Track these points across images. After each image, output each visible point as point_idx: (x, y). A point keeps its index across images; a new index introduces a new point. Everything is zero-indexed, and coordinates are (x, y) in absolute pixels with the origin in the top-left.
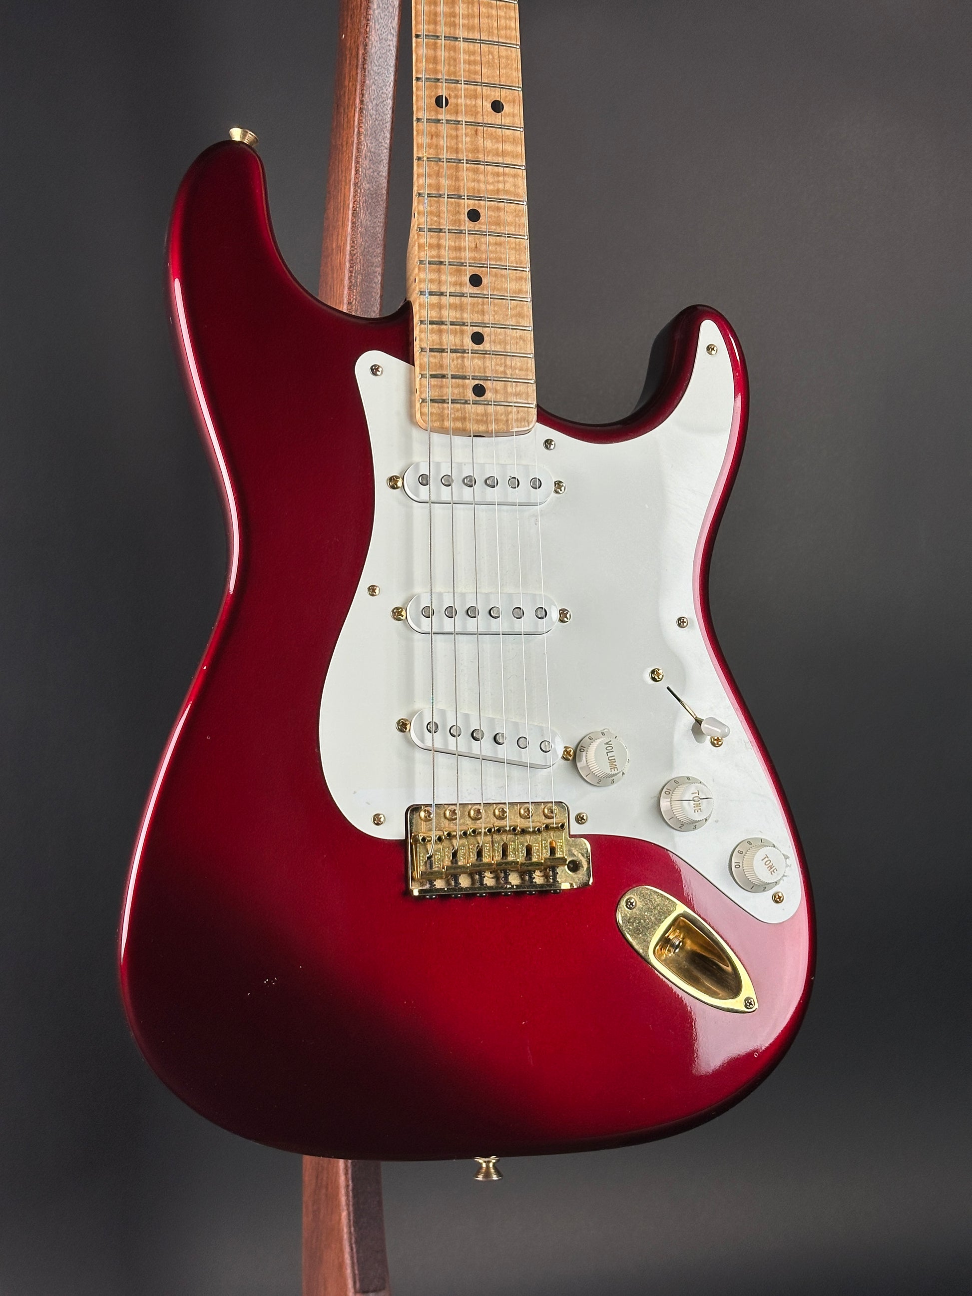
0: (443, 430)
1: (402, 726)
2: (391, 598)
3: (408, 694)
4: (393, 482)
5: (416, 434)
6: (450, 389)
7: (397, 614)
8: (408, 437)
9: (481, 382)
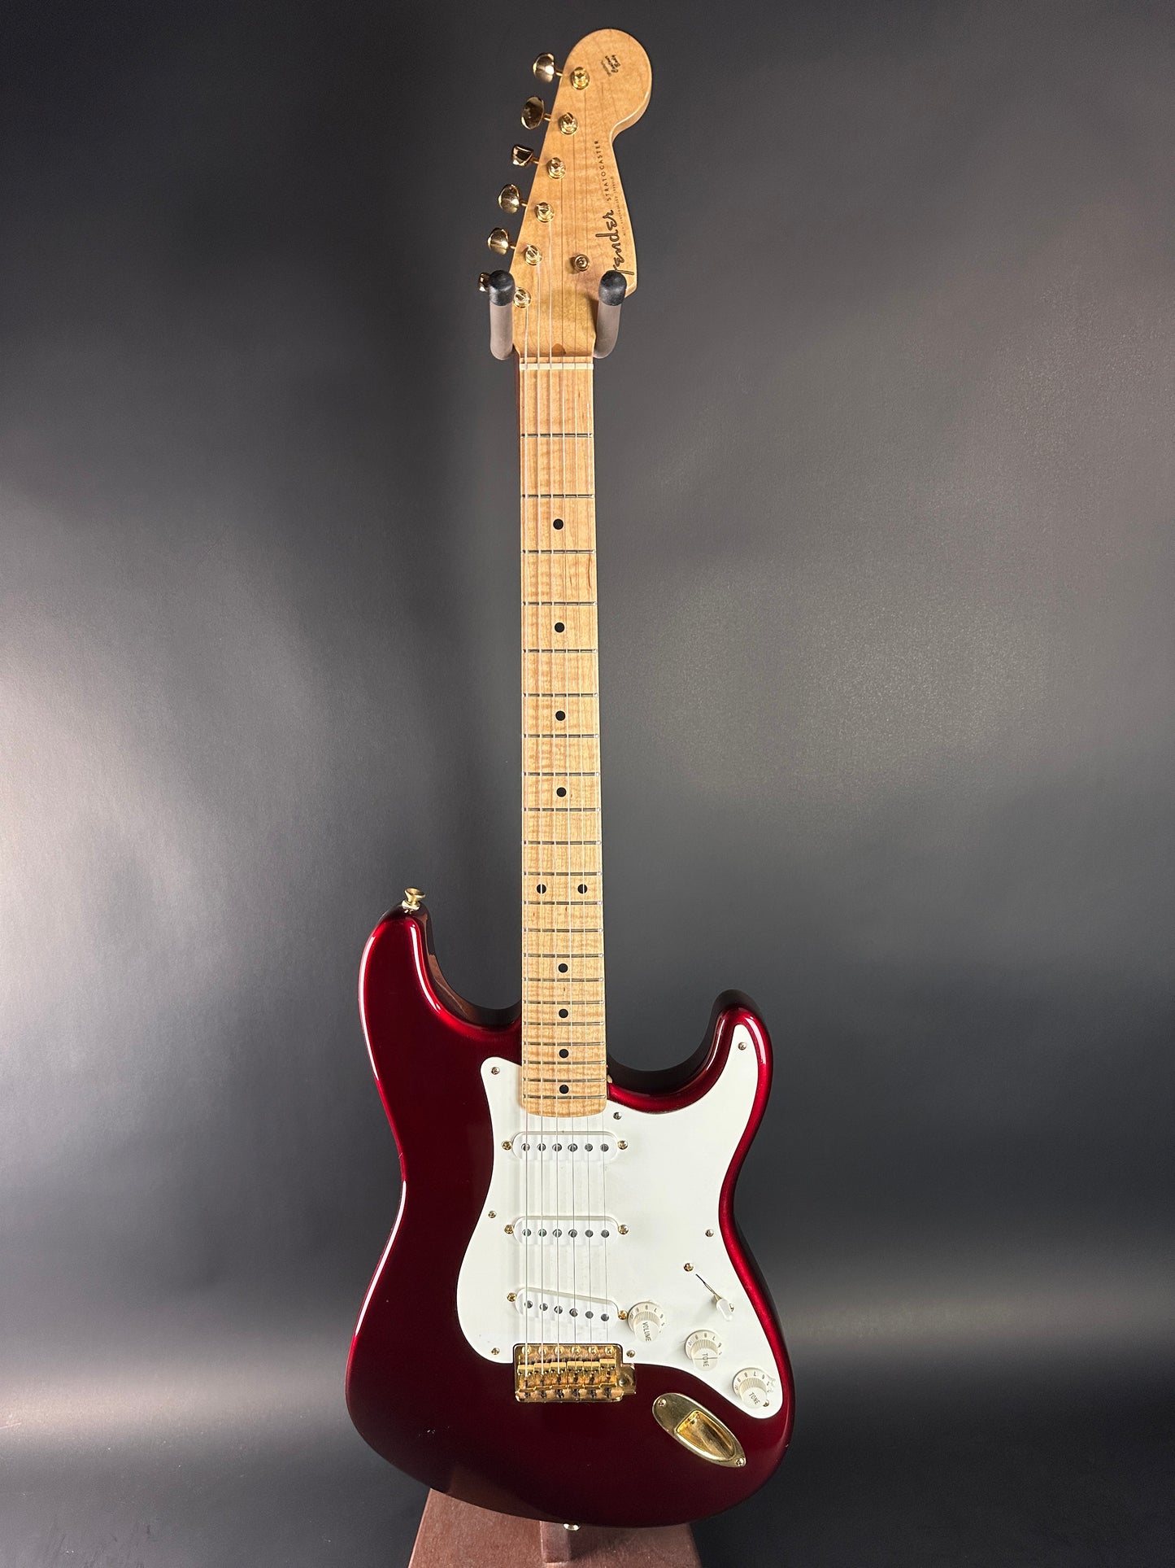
0: (538, 1113)
1: (511, 1298)
2: (504, 1220)
3: (516, 1280)
4: (507, 1146)
5: (522, 1112)
6: (544, 1089)
7: (509, 1230)
8: (517, 1114)
9: (566, 1084)
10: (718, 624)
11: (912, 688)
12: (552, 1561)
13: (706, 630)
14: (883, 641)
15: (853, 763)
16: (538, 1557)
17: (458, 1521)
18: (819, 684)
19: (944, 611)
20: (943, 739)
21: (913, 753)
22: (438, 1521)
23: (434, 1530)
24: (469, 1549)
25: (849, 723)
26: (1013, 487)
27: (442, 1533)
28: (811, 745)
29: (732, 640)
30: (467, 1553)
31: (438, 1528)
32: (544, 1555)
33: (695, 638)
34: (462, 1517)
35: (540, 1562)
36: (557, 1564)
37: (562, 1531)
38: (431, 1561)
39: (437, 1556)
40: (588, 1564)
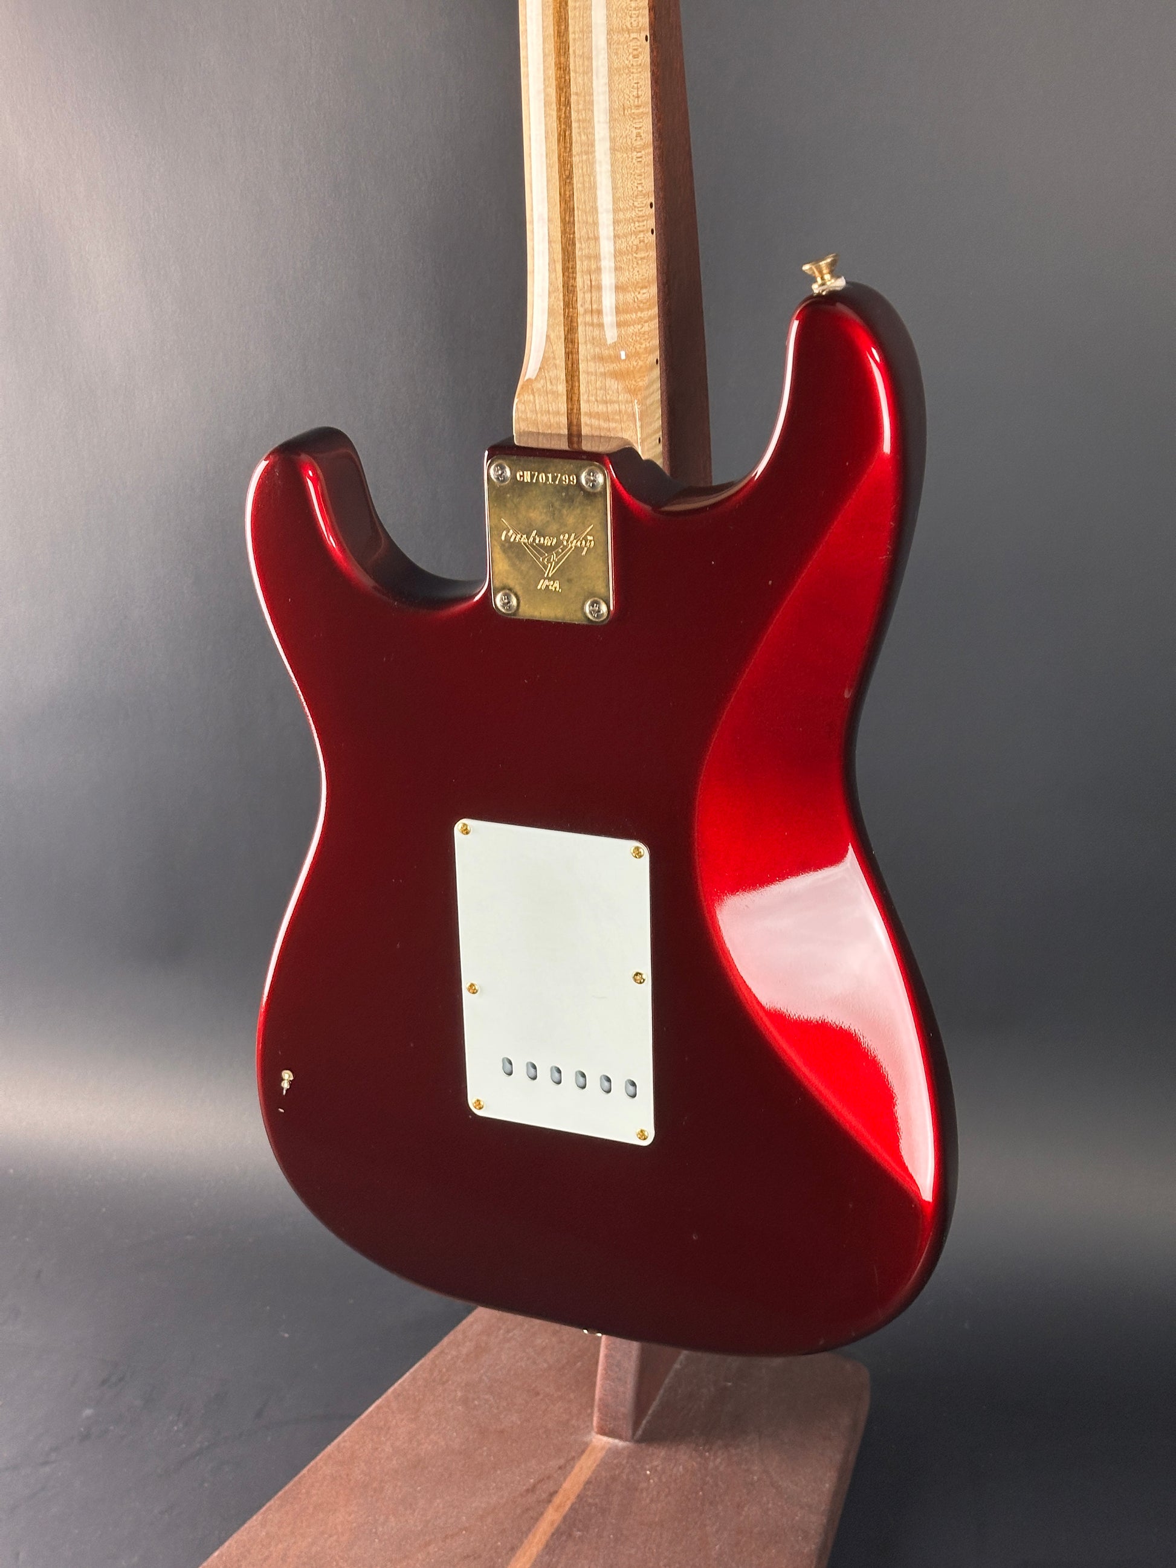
12: (603, 1434)
16: (585, 1423)
22: (474, 1342)
32: (595, 1421)
35: (588, 1429)
36: (611, 1440)
37: (624, 1393)
38: (434, 1381)
39: (445, 1379)
40: (658, 1457)
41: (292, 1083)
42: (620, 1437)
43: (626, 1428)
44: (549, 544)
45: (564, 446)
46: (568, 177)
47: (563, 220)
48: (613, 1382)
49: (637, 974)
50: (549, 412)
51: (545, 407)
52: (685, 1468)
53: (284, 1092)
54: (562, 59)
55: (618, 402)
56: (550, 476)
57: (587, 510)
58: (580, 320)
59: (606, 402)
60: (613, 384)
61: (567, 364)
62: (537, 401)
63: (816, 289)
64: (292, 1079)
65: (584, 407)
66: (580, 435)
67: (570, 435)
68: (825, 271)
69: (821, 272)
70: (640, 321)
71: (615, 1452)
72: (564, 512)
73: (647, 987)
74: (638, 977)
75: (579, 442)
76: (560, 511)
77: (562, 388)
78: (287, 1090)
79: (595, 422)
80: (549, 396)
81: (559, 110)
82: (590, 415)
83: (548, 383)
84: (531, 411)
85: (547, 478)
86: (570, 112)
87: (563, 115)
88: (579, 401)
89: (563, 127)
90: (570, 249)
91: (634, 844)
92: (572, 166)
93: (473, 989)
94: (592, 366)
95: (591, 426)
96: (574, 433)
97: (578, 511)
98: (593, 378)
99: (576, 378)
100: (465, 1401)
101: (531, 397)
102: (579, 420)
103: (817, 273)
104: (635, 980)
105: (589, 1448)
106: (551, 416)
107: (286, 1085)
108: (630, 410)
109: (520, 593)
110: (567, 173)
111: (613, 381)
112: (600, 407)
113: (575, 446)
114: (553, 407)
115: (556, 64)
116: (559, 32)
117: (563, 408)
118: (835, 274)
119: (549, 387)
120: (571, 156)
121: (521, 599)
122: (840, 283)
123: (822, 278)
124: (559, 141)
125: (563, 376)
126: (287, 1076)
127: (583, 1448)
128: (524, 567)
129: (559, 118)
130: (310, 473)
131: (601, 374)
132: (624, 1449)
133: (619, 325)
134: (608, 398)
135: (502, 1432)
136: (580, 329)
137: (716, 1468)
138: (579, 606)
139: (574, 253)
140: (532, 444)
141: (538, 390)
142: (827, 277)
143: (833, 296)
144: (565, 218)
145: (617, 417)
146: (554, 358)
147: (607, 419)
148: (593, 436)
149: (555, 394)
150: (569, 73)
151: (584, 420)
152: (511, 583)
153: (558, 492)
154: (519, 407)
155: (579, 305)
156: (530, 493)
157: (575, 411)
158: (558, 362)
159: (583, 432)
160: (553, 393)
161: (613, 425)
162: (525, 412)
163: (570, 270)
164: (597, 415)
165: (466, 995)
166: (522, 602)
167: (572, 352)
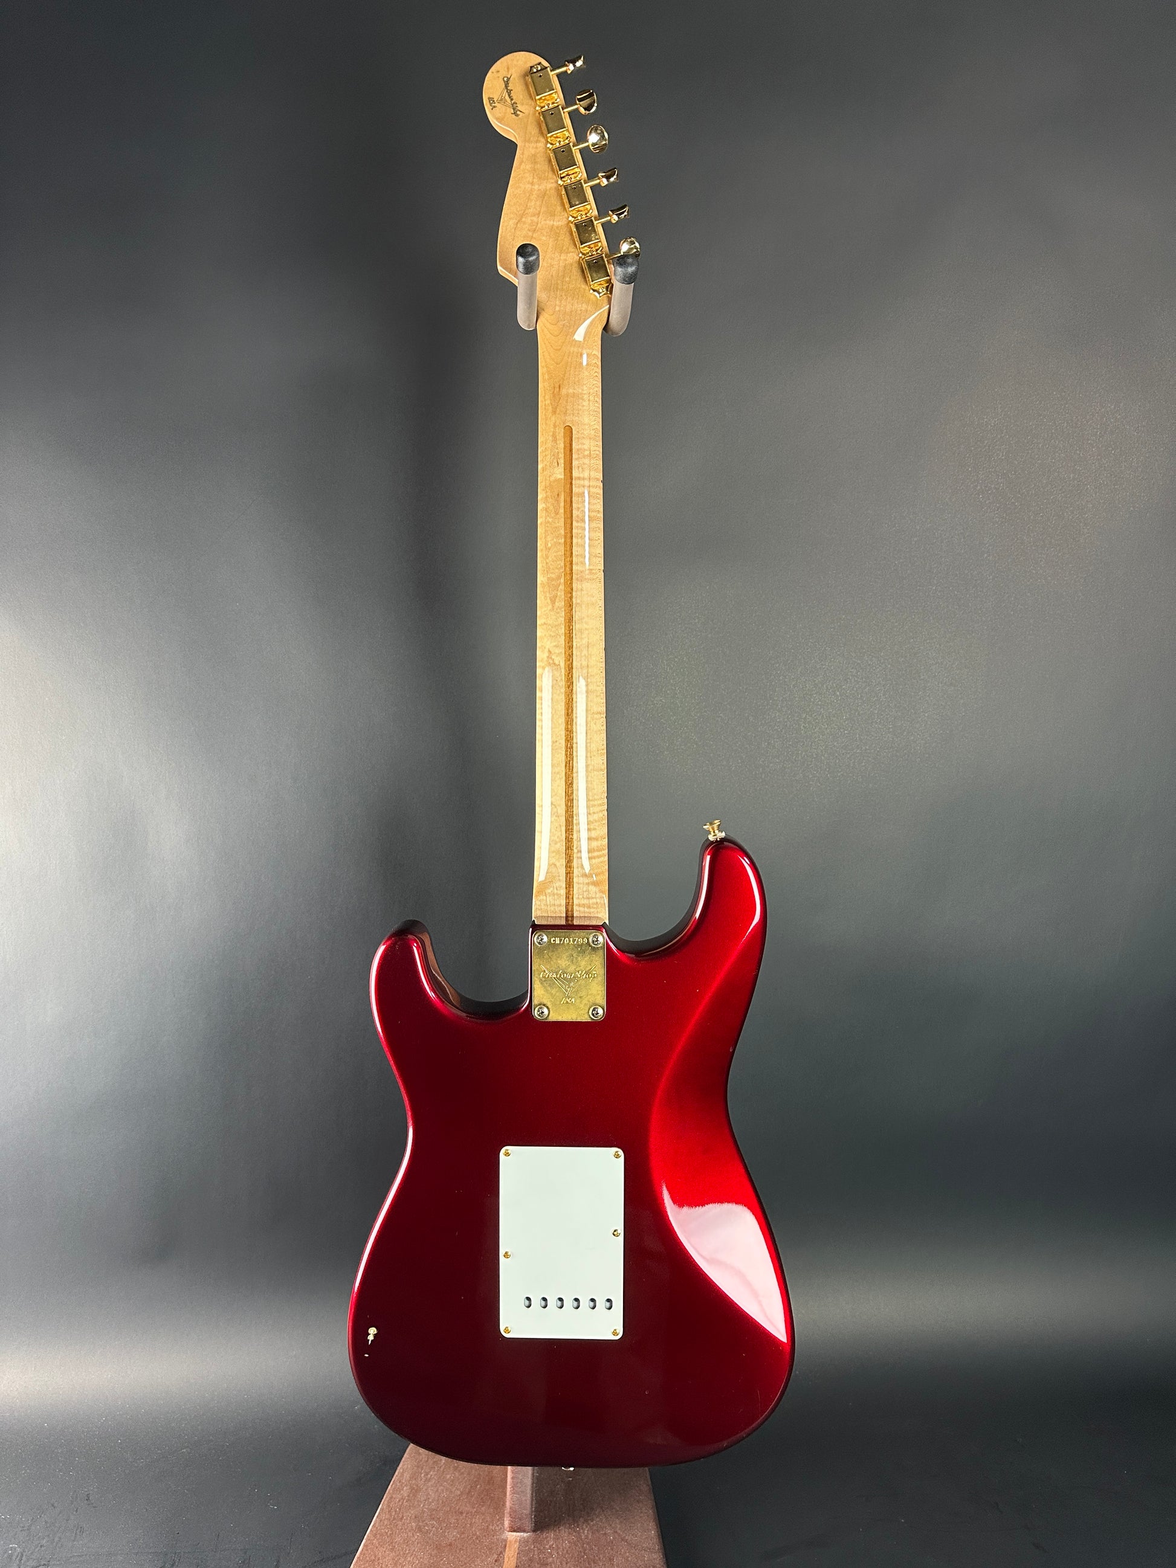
10: (697, 621)
11: (867, 690)
12: (514, 1531)
13: (686, 625)
14: (842, 645)
15: (812, 755)
16: (500, 1526)
17: (425, 1487)
18: (785, 682)
19: (896, 622)
20: (893, 738)
21: (866, 749)
22: (406, 1485)
23: (402, 1492)
24: (434, 1512)
25: (810, 718)
26: (959, 516)
27: (408, 1496)
28: (775, 736)
29: (710, 636)
30: (431, 1516)
31: (405, 1491)
32: (507, 1523)
33: (676, 632)
34: (430, 1484)
35: (502, 1530)
36: (518, 1534)
37: (526, 1500)
38: (394, 1519)
39: (401, 1516)
40: (550, 1538)
41: (375, 1336)
42: (524, 1531)
43: (528, 1524)
44: (569, 977)
45: (563, 922)
46: (570, 784)
47: (567, 805)
48: (519, 1495)
49: (615, 1231)
50: (555, 905)
51: (552, 902)
52: (569, 1542)
53: (370, 1342)
54: (569, 727)
55: (596, 898)
56: (571, 939)
57: (593, 957)
58: (575, 856)
59: (589, 898)
60: (592, 888)
61: (566, 879)
62: (548, 900)
63: (711, 838)
64: (376, 1332)
65: (576, 901)
66: (573, 917)
67: (567, 917)
68: (716, 829)
69: (713, 829)
70: (599, 857)
71: (523, 1542)
72: (579, 959)
73: (621, 1238)
74: (615, 1233)
75: (572, 921)
76: (577, 958)
77: (563, 892)
78: (372, 1341)
79: (582, 909)
80: (556, 896)
81: (566, 751)
82: (579, 905)
83: (555, 889)
84: (545, 905)
85: (570, 941)
86: (573, 752)
87: (569, 754)
88: (573, 898)
89: (568, 759)
90: (570, 819)
91: (614, 1149)
92: (573, 778)
93: (506, 1255)
94: (581, 880)
95: (580, 911)
96: (569, 916)
97: (588, 958)
98: (581, 886)
99: (571, 886)
100: (420, 1529)
101: (545, 897)
102: (573, 908)
103: (711, 830)
104: (614, 1235)
105: (508, 1543)
106: (556, 907)
107: (371, 1338)
108: (602, 902)
109: (550, 1007)
110: (570, 782)
111: (593, 887)
112: (585, 901)
113: (570, 922)
114: (557, 902)
115: (565, 729)
116: (568, 714)
117: (563, 902)
118: (720, 831)
119: (555, 891)
120: (572, 773)
121: (550, 1010)
122: (723, 835)
123: (714, 832)
124: (566, 766)
125: (564, 886)
126: (373, 1331)
127: (504, 1544)
128: (553, 992)
129: (566, 755)
130: (415, 944)
131: (587, 883)
132: (529, 1537)
133: (590, 858)
134: (590, 895)
135: (450, 1545)
136: (575, 860)
137: (587, 1537)
138: (587, 1011)
139: (573, 822)
140: (544, 922)
141: (549, 893)
142: (717, 832)
143: (723, 840)
144: (568, 804)
145: (595, 906)
146: (559, 876)
147: (589, 907)
148: (580, 917)
149: (559, 895)
150: (573, 733)
151: (575, 908)
152: (545, 1002)
153: (576, 948)
154: (537, 902)
155: (575, 847)
156: (559, 949)
157: (570, 904)
158: (561, 878)
159: (575, 915)
160: (557, 894)
161: (592, 910)
162: (540, 905)
163: (570, 830)
164: (584, 905)
165: (502, 1259)
166: (551, 1012)
167: (570, 873)
